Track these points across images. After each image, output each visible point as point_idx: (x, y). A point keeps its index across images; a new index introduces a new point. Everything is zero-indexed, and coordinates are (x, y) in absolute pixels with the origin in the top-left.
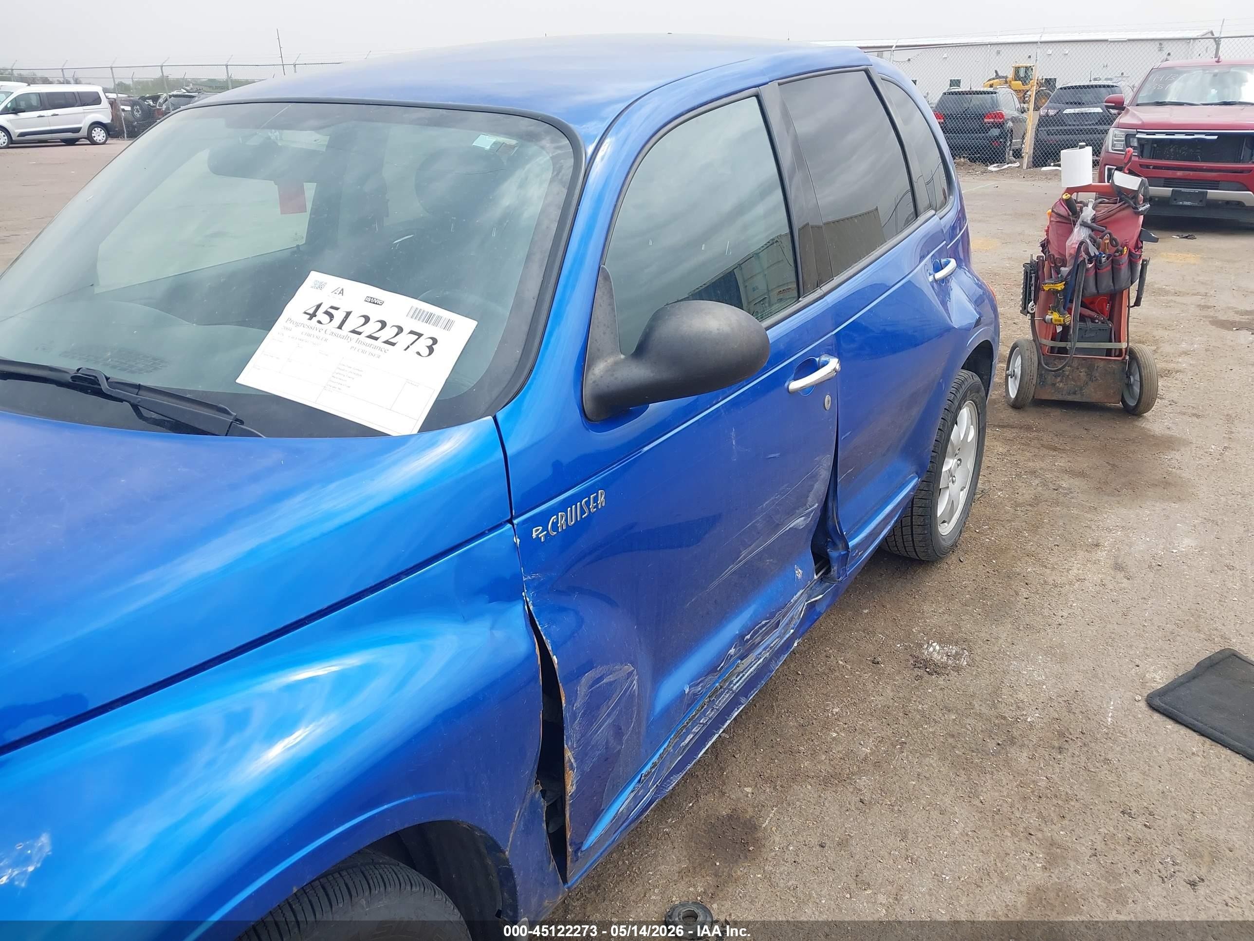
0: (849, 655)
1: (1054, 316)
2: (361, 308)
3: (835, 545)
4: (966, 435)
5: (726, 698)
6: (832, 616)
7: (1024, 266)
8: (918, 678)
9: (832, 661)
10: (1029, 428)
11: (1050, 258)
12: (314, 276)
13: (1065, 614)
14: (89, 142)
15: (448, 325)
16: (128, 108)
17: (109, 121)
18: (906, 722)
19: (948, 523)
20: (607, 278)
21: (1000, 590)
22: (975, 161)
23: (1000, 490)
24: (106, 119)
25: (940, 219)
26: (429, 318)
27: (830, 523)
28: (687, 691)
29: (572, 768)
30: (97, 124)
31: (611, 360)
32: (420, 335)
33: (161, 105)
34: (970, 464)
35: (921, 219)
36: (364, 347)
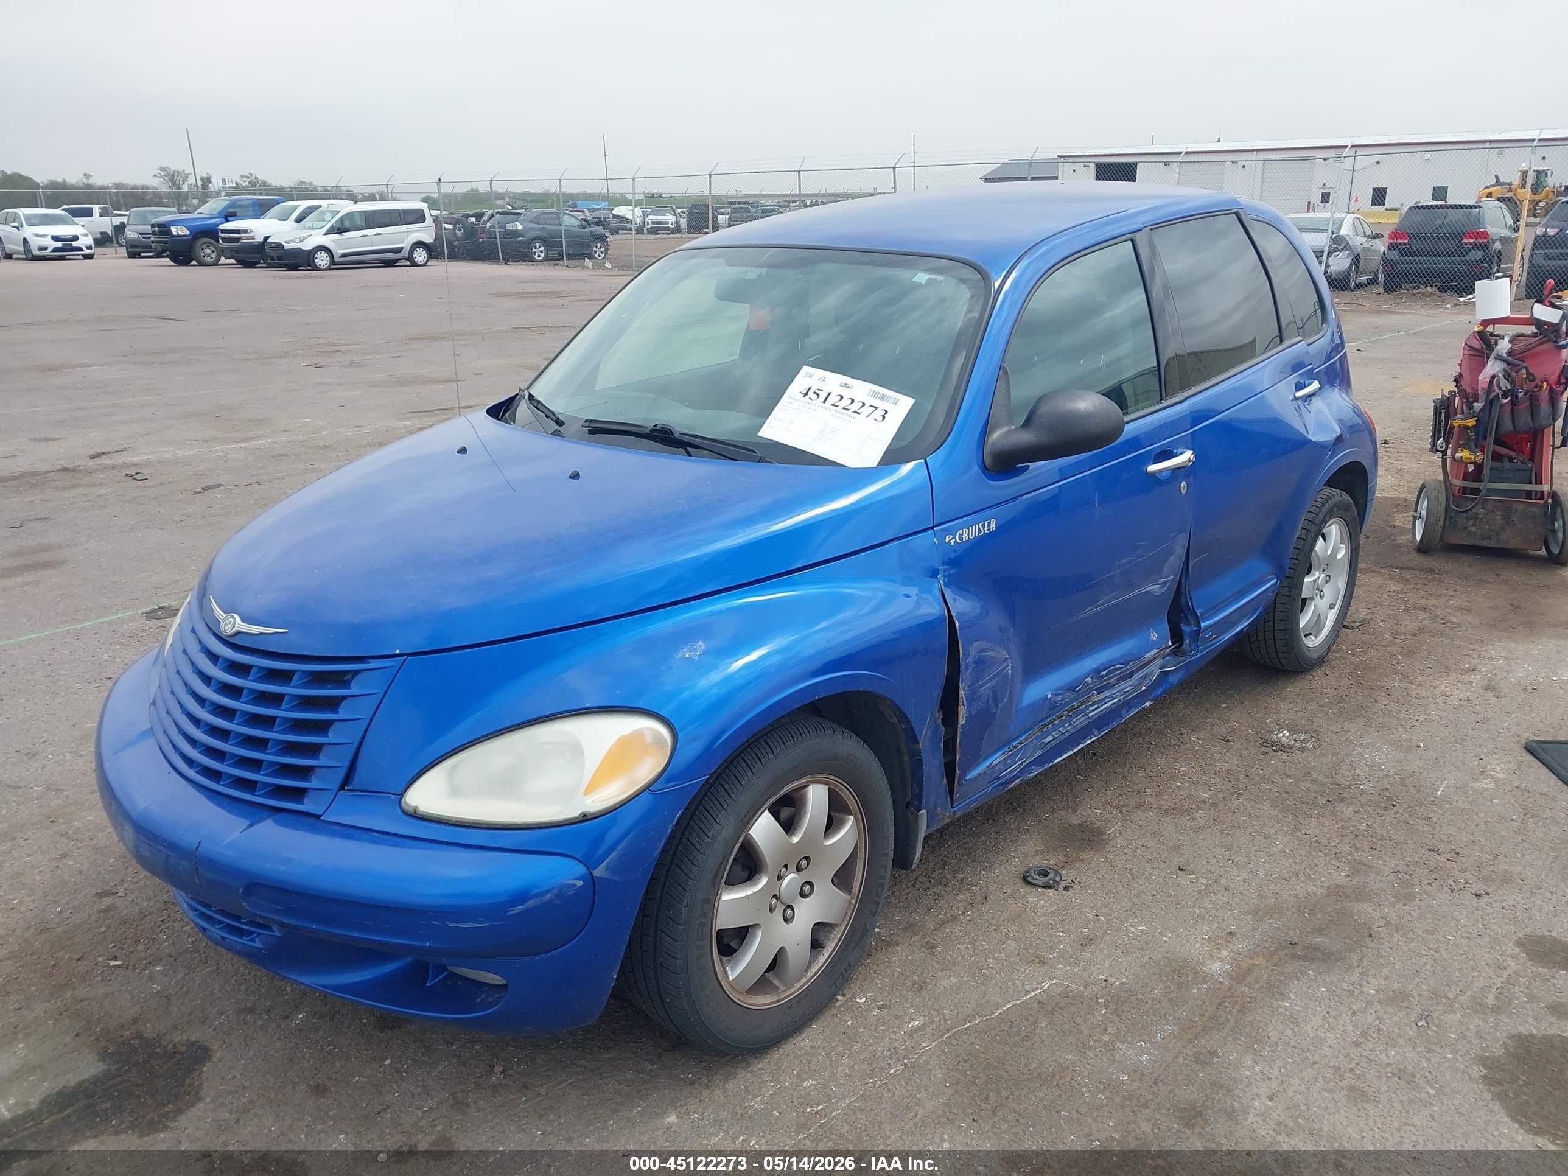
0: (1202, 734)
1: (1465, 454)
2: (837, 391)
3: (1188, 623)
4: (1335, 552)
5: (1080, 721)
6: (1190, 707)
7: (1434, 401)
8: (1264, 753)
9: (1185, 738)
10: (1431, 571)
11: (1463, 393)
12: (805, 369)
13: (1421, 719)
14: (409, 264)
15: (896, 402)
16: (450, 227)
17: (432, 241)
18: (1246, 781)
19: (1316, 637)
20: (1006, 373)
21: (1360, 698)
22: (1446, 291)
23: (1382, 621)
24: (429, 239)
25: (1308, 345)
26: (883, 397)
27: (1183, 598)
28: (1049, 696)
29: (963, 705)
30: (419, 244)
31: (1005, 429)
32: (877, 408)
33: (485, 223)
34: (1342, 584)
35: (1286, 344)
36: (840, 415)
